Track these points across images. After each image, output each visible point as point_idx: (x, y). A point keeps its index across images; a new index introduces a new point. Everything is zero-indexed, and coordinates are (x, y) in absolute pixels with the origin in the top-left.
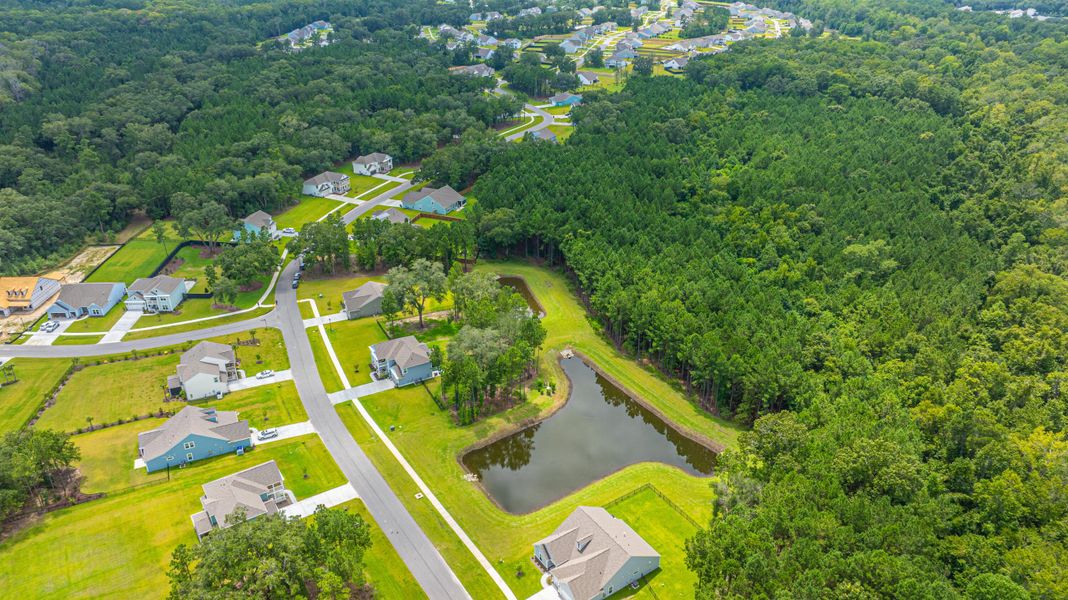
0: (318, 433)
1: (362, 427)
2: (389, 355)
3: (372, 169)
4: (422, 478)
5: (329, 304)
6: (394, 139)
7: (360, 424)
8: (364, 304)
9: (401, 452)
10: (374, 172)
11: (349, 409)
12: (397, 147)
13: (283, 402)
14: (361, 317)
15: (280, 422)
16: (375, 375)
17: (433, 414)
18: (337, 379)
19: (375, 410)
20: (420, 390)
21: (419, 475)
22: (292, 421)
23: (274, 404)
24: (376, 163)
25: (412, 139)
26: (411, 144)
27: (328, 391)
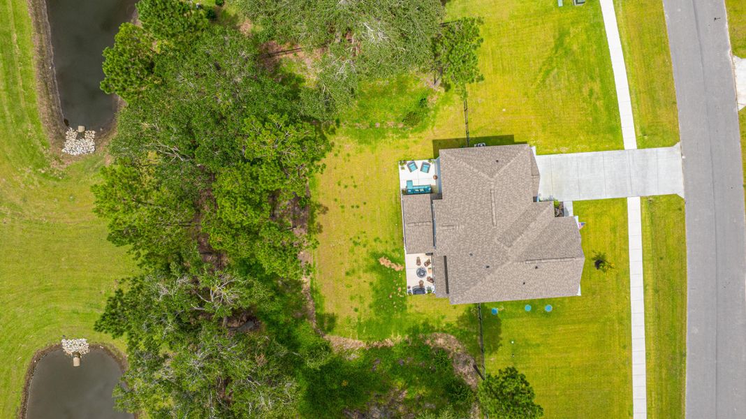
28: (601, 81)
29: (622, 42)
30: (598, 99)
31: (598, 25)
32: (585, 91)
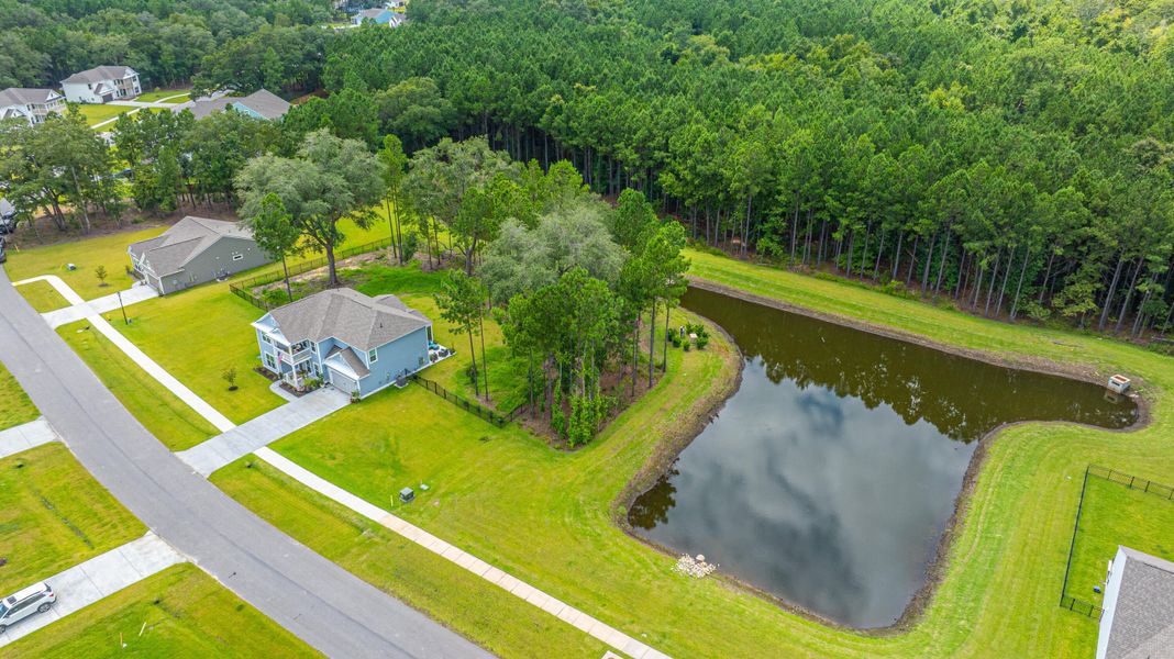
0: (195, 561)
1: (317, 513)
2: (318, 328)
3: (104, 91)
4: (577, 606)
5: (101, 275)
6: (133, 44)
7: (305, 506)
8: (189, 258)
9: (468, 549)
10: (108, 98)
11: (255, 476)
12: (143, 56)
13: (46, 503)
14: (188, 288)
15: (52, 562)
16: (285, 386)
17: (484, 439)
18: (185, 415)
19: (330, 463)
20: (416, 395)
21: (564, 598)
22: (93, 548)
23: (15, 514)
24: (111, 83)
25: (169, 40)
26: (168, 48)
27: (173, 447)
28: (331, 470)
29: (332, 500)
30: (323, 457)
31: (370, 495)
32: (340, 456)
